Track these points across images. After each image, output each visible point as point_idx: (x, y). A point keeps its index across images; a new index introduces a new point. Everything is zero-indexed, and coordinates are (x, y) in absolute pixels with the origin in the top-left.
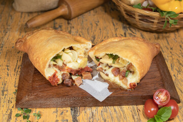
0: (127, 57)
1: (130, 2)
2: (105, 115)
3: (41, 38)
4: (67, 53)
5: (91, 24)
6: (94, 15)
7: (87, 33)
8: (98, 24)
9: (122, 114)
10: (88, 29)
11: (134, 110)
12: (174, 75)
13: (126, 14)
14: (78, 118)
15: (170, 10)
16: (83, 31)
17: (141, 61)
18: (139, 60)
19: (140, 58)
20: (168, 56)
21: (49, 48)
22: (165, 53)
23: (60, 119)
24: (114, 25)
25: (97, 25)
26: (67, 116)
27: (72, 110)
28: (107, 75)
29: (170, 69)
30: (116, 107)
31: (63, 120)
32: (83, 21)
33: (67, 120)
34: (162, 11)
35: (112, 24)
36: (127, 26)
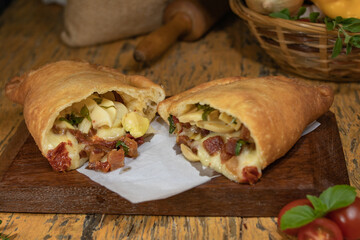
0: (228, 106)
1: (261, 5)
2: (160, 232)
3: (57, 75)
4: (106, 108)
5: (194, 68)
6: (205, 53)
7: (178, 82)
8: (209, 67)
9: (201, 233)
10: (182, 77)
11: (232, 225)
12: (355, 161)
13: (263, 37)
14: (94, 233)
15: (348, 15)
16: (172, 79)
17: (263, 113)
18: (255, 110)
19: (260, 106)
20: (349, 125)
21: (64, 91)
22: (344, 119)
23: (54, 233)
24: (242, 69)
25: (205, 68)
26: (73, 230)
27: (88, 218)
28: (195, 151)
29: (346, 148)
30: (192, 220)
31: (60, 237)
32: (176, 63)
33: (70, 237)
34: (331, 21)
35: (238, 67)
36: (272, 70)
